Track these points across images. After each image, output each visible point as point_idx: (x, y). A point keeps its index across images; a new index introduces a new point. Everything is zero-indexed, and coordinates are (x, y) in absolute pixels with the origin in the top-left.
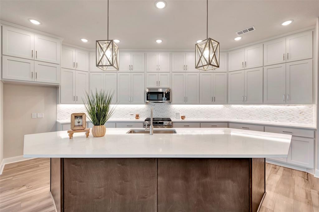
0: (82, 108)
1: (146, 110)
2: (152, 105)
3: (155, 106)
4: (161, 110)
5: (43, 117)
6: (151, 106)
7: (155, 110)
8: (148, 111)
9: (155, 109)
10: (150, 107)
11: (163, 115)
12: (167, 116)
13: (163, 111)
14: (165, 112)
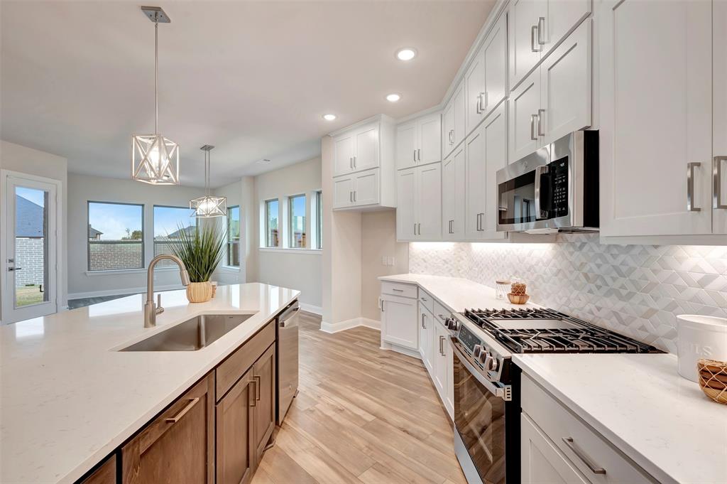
0: (448, 250)
1: (555, 270)
2: (572, 244)
3: (585, 249)
4: (614, 279)
5: (394, 264)
6: (571, 249)
7: (586, 276)
8: (560, 276)
9: (586, 270)
10: (566, 253)
11: (624, 316)
12: (643, 328)
13: (623, 287)
14: (630, 296)
